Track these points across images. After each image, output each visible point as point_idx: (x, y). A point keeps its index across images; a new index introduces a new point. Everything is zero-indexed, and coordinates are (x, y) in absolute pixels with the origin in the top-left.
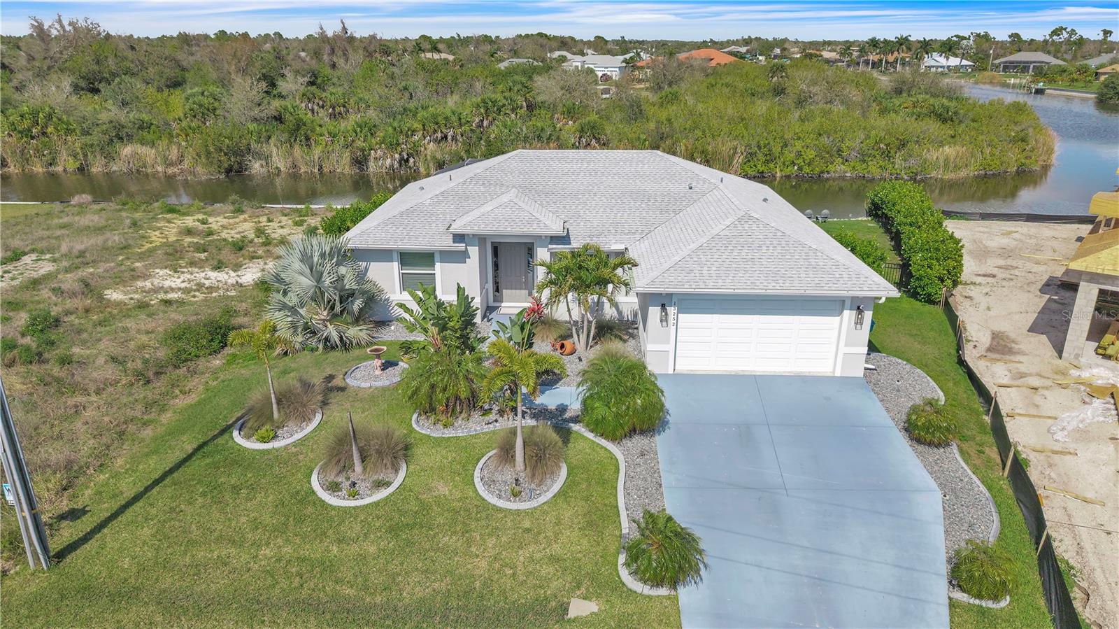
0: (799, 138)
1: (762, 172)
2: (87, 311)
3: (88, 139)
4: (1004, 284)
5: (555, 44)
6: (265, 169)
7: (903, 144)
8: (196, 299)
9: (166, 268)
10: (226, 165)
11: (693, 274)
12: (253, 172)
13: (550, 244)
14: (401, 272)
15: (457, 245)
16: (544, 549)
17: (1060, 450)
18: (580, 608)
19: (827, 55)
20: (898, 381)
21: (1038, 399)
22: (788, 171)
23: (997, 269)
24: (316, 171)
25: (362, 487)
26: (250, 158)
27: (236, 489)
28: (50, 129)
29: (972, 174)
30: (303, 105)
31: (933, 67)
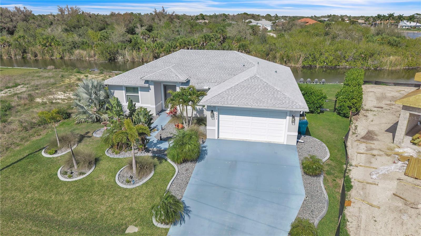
0: (327, 52)
1: (311, 65)
2: (25, 105)
3: (64, 48)
4: (385, 111)
5: (249, 17)
6: (123, 60)
7: (372, 55)
8: (65, 102)
9: (62, 92)
10: (109, 58)
11: (224, 99)
12: (119, 60)
13: (181, 85)
14: (126, 94)
15: (145, 84)
16: (129, 205)
17: (372, 182)
18: (132, 229)
19: (360, 21)
20: (311, 148)
21: (373, 160)
22: (322, 65)
23: (385, 105)
24: (141, 60)
25: (75, 173)
26: (118, 55)
27: (31, 171)
28: (53, 44)
29: (402, 68)
30: (142, 37)
31: (404, 26)
